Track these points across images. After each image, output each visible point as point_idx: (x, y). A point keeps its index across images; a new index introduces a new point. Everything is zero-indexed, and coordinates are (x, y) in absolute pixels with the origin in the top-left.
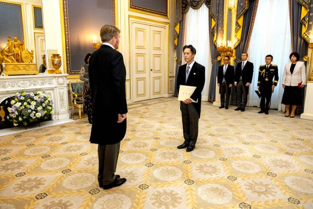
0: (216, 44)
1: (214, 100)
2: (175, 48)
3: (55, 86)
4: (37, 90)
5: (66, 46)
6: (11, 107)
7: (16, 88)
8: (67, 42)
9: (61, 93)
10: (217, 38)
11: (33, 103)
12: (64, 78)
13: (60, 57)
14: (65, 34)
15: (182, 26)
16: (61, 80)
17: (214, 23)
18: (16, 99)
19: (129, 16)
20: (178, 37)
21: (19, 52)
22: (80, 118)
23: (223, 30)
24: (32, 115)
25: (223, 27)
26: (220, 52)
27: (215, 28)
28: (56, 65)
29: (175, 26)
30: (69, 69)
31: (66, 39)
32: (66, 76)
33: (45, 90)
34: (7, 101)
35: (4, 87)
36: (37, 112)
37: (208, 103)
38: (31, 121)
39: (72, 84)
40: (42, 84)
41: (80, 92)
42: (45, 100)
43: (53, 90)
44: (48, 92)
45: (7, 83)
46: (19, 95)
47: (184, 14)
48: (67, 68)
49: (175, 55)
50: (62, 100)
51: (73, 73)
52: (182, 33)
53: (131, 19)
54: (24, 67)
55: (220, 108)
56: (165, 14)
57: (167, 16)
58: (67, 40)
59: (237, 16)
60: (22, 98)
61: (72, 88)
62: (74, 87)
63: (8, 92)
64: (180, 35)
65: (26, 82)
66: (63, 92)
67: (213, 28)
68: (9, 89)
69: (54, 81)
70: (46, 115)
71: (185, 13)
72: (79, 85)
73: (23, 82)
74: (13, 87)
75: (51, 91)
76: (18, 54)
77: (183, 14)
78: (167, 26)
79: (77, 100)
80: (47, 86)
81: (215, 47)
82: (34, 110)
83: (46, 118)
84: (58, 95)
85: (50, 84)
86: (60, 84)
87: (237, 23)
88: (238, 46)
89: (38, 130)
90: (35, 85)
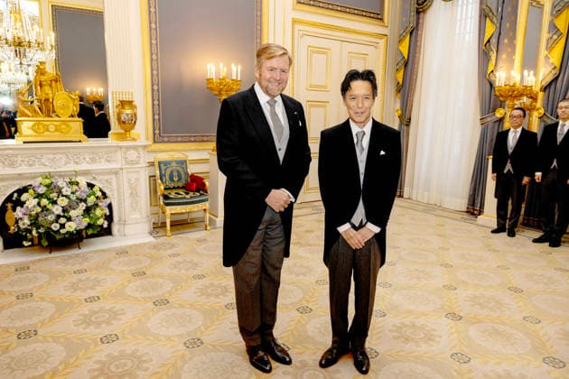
0: (492, 78)
1: (480, 212)
2: (398, 91)
3: (119, 167)
4: (77, 173)
5: (153, 85)
6: (22, 206)
7: (38, 169)
8: (155, 77)
9: (133, 180)
10: (496, 65)
11: (63, 202)
12: (140, 149)
13: (135, 107)
14: (152, 60)
15: (416, 41)
16: (132, 155)
17: (490, 29)
18: (31, 191)
19: (295, 21)
20: (406, 65)
21: (51, 95)
22: (169, 233)
23: (513, 47)
24: (55, 227)
25: (513, 38)
26: (501, 99)
27: (494, 41)
28: (124, 122)
29: (400, 41)
30: (157, 132)
31: (152, 70)
32: (145, 147)
33: (97, 174)
34: (15, 195)
35: (12, 165)
36: (69, 219)
37: (466, 216)
38: (58, 237)
39: (159, 163)
40: (93, 161)
41: (176, 179)
42: (89, 196)
43: (116, 173)
44: (106, 177)
45: (19, 159)
46: (37, 184)
47: (422, 14)
48: (154, 130)
49: (398, 106)
50: (134, 194)
51: (166, 139)
52: (414, 56)
53: (298, 27)
54: (56, 126)
55: (494, 232)
56: (378, 16)
57: (381, 19)
58: (155, 72)
59: (554, 7)
60: (42, 190)
61: (160, 170)
62: (163, 168)
63: (20, 176)
64: (410, 61)
65: (58, 157)
66: (137, 180)
67: (489, 41)
68: (24, 169)
69: (119, 155)
70: (89, 226)
71: (424, 11)
72: (174, 164)
73: (51, 156)
74: (31, 165)
75: (113, 177)
76: (47, 100)
77: (418, 12)
78: (382, 42)
79: (166, 197)
80: (103, 165)
81: (491, 85)
82: (64, 217)
83: (90, 232)
84: (126, 185)
85: (109, 161)
86: (132, 162)
87: (553, 28)
88: (550, 84)
89: (70, 257)
90: (77, 163)
